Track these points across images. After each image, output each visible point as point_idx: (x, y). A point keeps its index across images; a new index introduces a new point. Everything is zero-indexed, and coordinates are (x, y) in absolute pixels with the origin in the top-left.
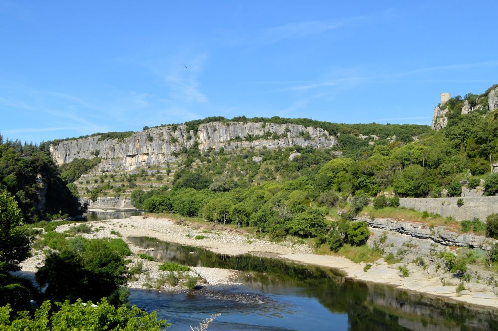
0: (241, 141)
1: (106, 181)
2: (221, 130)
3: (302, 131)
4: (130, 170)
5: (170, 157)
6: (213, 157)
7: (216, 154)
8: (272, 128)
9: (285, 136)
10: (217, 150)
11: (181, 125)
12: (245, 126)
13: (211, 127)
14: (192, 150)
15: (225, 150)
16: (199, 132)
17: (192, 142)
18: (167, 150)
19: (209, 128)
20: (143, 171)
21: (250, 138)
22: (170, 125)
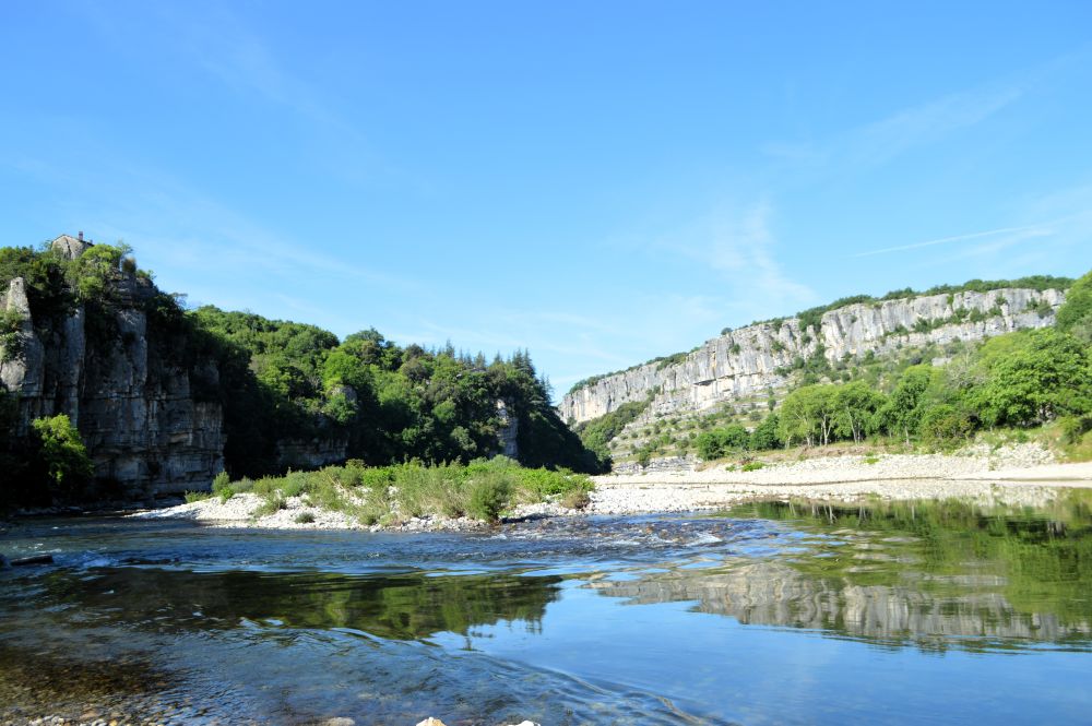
0: (907, 333)
1: (664, 430)
2: (865, 319)
3: (1033, 299)
4: (703, 408)
5: (773, 378)
6: (854, 369)
7: (859, 364)
8: (968, 301)
9: (996, 313)
10: (862, 357)
11: (791, 318)
12: (911, 304)
13: (846, 315)
14: (813, 362)
15: (876, 355)
16: (824, 326)
17: (812, 348)
18: (767, 364)
19: (841, 318)
20: (727, 408)
21: (924, 327)
22: (769, 321)
